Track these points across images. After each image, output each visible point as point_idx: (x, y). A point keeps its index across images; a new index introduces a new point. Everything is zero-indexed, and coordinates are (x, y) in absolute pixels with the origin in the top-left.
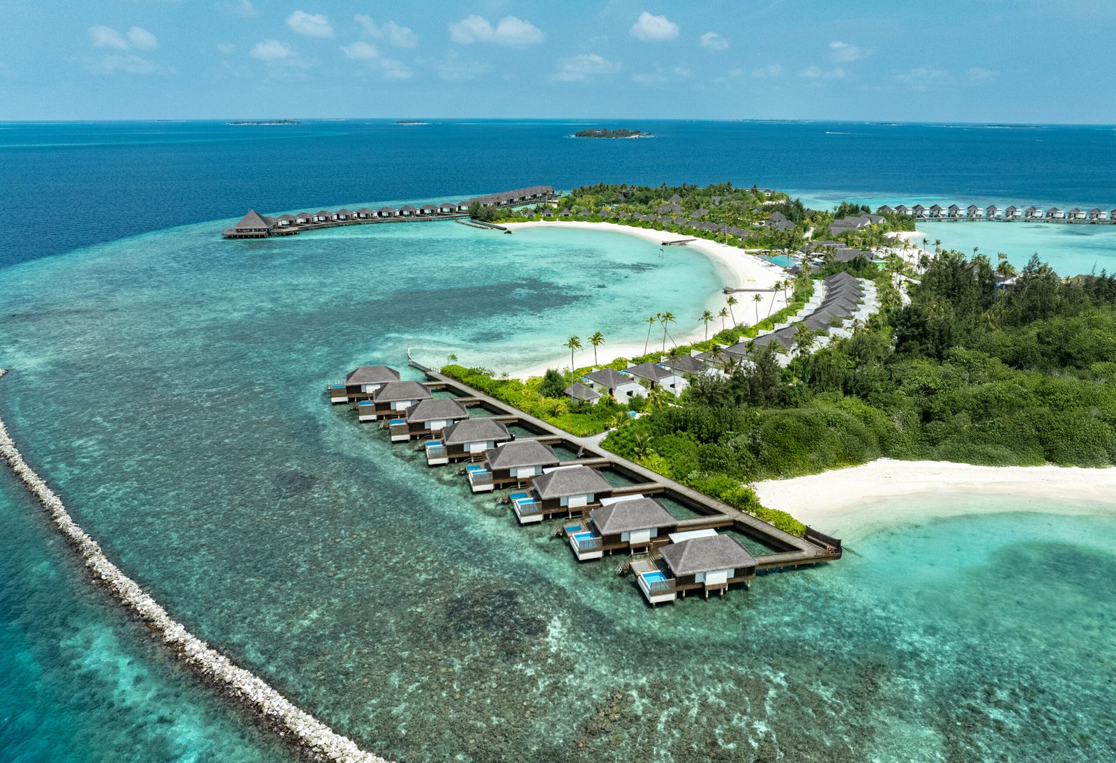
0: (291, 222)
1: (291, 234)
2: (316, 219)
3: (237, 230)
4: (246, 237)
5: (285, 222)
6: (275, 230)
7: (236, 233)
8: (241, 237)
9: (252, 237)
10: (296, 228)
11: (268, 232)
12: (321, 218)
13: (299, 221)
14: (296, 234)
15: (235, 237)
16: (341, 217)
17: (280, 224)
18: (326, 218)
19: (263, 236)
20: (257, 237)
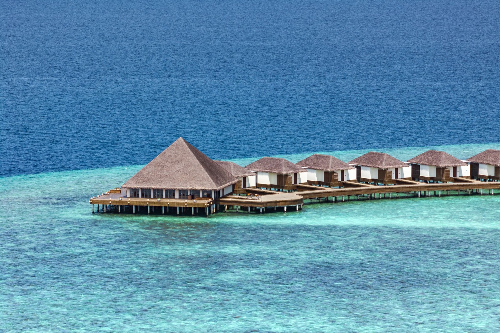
0: (282, 178)
1: (280, 210)
2: (352, 175)
3: (134, 193)
4: (157, 211)
5: (265, 179)
6: (236, 198)
7: (129, 200)
8: (142, 210)
9: (172, 211)
10: (295, 196)
11: (216, 201)
12: (367, 174)
13: (305, 177)
14: (292, 209)
15: (127, 210)
16: (425, 172)
17: (251, 182)
18: (382, 173)
19: (201, 212)
20: (186, 212)
